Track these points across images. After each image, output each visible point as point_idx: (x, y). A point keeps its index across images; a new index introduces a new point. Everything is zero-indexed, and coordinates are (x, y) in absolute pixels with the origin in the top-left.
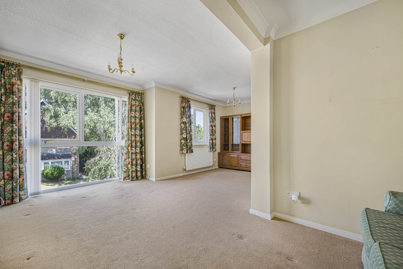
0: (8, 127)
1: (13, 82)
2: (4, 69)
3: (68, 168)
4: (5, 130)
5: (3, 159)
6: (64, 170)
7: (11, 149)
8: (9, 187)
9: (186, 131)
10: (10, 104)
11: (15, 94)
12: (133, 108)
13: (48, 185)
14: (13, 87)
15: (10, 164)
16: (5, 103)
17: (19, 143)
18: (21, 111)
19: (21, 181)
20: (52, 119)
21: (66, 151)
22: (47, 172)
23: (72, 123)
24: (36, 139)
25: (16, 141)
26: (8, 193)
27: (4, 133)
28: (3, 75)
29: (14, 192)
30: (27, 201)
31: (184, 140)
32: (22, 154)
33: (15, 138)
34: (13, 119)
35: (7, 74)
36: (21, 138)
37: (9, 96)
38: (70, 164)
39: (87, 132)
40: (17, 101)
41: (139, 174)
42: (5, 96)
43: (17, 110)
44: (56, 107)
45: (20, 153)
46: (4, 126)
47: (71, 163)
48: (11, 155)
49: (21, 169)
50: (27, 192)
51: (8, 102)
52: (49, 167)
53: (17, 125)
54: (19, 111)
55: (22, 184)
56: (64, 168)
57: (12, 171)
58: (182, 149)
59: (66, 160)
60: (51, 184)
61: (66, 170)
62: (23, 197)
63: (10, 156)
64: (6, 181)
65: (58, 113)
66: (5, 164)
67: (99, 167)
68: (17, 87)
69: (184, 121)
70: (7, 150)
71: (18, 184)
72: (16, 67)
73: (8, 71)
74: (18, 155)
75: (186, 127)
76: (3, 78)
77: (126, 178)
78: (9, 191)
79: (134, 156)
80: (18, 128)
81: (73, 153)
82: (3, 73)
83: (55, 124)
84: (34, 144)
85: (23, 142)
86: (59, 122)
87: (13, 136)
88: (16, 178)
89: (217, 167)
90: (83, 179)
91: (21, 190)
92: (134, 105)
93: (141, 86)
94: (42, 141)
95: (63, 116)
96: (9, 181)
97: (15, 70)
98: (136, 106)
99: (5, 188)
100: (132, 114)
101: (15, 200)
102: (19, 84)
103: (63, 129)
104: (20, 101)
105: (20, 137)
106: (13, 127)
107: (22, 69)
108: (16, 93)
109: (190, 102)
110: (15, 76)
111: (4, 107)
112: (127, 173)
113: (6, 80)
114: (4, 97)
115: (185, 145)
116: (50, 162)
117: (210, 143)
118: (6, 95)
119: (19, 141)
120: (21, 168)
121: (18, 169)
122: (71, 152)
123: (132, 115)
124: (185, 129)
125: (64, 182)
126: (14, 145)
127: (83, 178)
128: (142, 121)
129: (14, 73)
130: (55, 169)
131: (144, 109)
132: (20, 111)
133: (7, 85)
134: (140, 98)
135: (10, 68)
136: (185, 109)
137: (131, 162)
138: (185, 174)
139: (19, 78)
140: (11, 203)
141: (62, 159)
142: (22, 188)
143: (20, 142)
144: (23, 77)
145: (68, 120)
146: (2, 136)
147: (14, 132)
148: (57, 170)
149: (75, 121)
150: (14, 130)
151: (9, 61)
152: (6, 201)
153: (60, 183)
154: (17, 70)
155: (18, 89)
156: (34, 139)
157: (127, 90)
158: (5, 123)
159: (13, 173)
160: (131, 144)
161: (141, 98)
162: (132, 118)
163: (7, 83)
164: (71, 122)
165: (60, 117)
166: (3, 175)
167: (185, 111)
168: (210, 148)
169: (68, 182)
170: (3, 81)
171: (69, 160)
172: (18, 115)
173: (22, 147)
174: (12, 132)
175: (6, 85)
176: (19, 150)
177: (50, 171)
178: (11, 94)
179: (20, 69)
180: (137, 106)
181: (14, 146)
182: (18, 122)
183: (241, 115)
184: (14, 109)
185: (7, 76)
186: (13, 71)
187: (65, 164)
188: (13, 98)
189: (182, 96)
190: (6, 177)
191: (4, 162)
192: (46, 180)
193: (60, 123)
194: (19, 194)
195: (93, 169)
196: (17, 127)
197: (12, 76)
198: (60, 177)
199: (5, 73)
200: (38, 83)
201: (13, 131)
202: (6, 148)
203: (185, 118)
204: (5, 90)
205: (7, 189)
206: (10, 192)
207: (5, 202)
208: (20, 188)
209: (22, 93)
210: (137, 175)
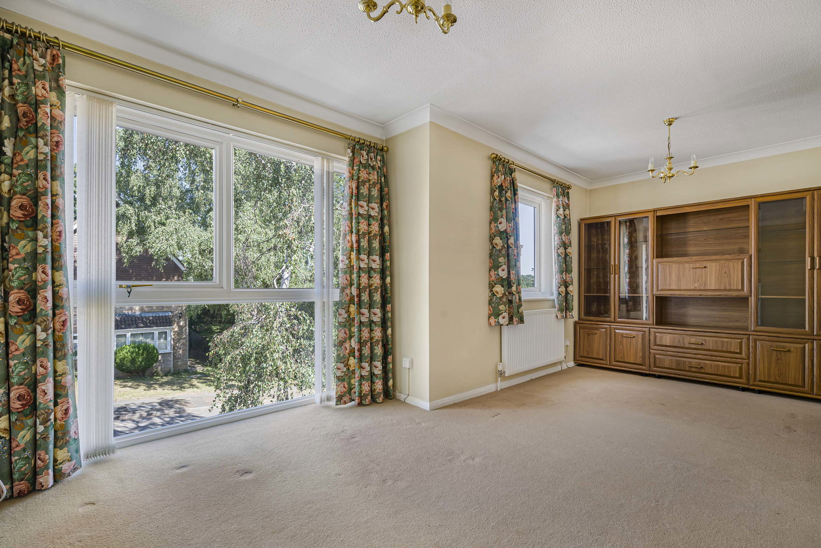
0: (23, 242)
1: (36, 95)
2: (11, 51)
3: (166, 349)
4: (13, 252)
5: (7, 344)
6: (157, 352)
7: (31, 314)
8: (23, 437)
9: (506, 258)
10: (27, 166)
11: (41, 133)
12: (364, 190)
13: (125, 386)
14: (36, 111)
15: (25, 363)
16: (12, 162)
17: (55, 294)
18: (60, 191)
19: (59, 415)
20: (133, 238)
21: (162, 310)
22: (122, 356)
23: (176, 247)
24: (103, 279)
25: (44, 287)
26: (19, 459)
27: (11, 260)
28: (6, 72)
29: (39, 452)
30: (77, 479)
31: (503, 286)
32: (62, 327)
33: (43, 276)
34: (36, 216)
35: (19, 70)
36: (59, 277)
37: (24, 139)
38: (169, 338)
39: (206, 267)
40: (49, 158)
41: (379, 386)
42: (12, 139)
43: (49, 186)
44: (141, 211)
45: (58, 326)
46: (9, 239)
47: (173, 337)
48: (31, 333)
49: (60, 378)
50: (77, 451)
51: (22, 160)
52: (126, 345)
53: (50, 233)
54: (54, 189)
55: (61, 426)
56: (157, 346)
57: (34, 383)
58: (496, 314)
59: (162, 329)
60: (131, 384)
61: (161, 352)
62: (65, 467)
63: (29, 335)
64: (13, 418)
65: (145, 224)
66: (12, 363)
67: (242, 351)
68: (48, 110)
69: (502, 227)
70: (18, 316)
71: (50, 428)
72: (47, 49)
73: (22, 59)
74: (50, 331)
75: (508, 247)
76: (6, 82)
77: (345, 399)
78: (24, 450)
79: (365, 334)
80: (52, 245)
81: (176, 315)
82: (7, 64)
83: (139, 250)
84: (96, 295)
85: (65, 289)
86: (148, 245)
87: (35, 269)
88: (44, 409)
89: (571, 364)
90: (196, 373)
91: (59, 444)
92: (364, 182)
93: (383, 126)
94: (121, 286)
95: (157, 231)
96: (24, 419)
97: (43, 56)
98: (369, 185)
99: (10, 443)
100: (360, 208)
101: (41, 480)
102: (55, 104)
103: (157, 260)
104: (56, 157)
105: (57, 274)
106: (35, 240)
107: (64, 57)
108: (46, 130)
109: (515, 172)
110: (43, 77)
111: (11, 175)
112: (346, 383)
113: (16, 88)
114: (11, 144)
115: (504, 300)
116: (129, 335)
117: (559, 294)
118: (15, 138)
119: (53, 287)
120: (61, 375)
121: (51, 379)
122: (172, 312)
123: (361, 211)
124: (504, 252)
125: (157, 380)
126: (40, 299)
127: (196, 371)
128: (386, 229)
129: (42, 66)
130: (139, 350)
131: (388, 193)
132: (57, 190)
133: (20, 104)
134: (380, 161)
135: (27, 50)
136: (504, 192)
137: (358, 350)
138: (501, 385)
139: (54, 84)
140: (31, 488)
141: (152, 327)
142: (62, 437)
143: (57, 289)
144: (66, 82)
145: (167, 240)
146: (3, 271)
147: (38, 256)
148: (143, 353)
149: (182, 243)
150: (40, 250)
151: (26, 28)
152: (14, 484)
153: (148, 382)
154: (49, 57)
155: (53, 118)
156: (97, 281)
157: (346, 137)
158: (14, 226)
159: (34, 390)
160: (359, 296)
161: (383, 161)
162: (362, 221)
163: (19, 98)
164: (173, 245)
165: (150, 233)
166: (5, 398)
167: (503, 199)
168: (561, 310)
169: (165, 379)
170: (7, 91)
171: (166, 329)
172: (53, 202)
173: (63, 307)
174: (34, 258)
175: (15, 105)
176: (54, 315)
177: (129, 354)
178: (30, 133)
179: (58, 56)
180: (374, 184)
181: (38, 302)
182: (52, 225)
183: (655, 211)
184: (41, 183)
185: (19, 77)
186: (37, 60)
187: (159, 339)
188: (37, 147)
189: (497, 155)
190: (16, 405)
191: (10, 356)
192: (120, 374)
193: (149, 247)
194: (54, 457)
195: (229, 357)
196: (46, 242)
197: (33, 76)
198: (149, 367)
199: (15, 66)
200: (110, 108)
201: (36, 253)
202: (14, 308)
203: (503, 220)
204: (14, 120)
205: (17, 446)
206: (26, 454)
207: (12, 488)
208: (56, 438)
209: (63, 132)
210: (374, 388)
